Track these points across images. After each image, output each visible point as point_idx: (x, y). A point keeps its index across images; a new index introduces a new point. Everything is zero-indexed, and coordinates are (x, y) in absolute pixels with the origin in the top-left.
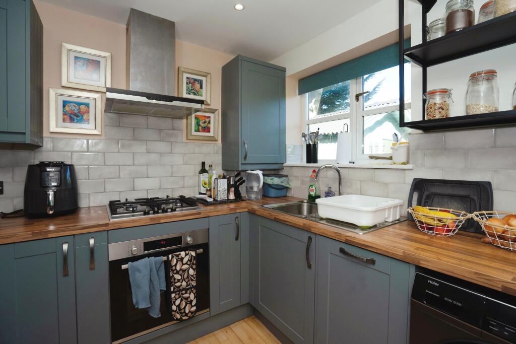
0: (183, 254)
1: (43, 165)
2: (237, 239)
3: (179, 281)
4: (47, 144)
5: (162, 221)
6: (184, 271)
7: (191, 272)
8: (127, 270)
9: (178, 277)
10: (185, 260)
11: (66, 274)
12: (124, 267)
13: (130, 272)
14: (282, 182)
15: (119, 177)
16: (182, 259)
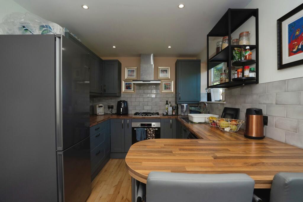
0: (151, 129)
1: (121, 101)
2: (171, 128)
3: (149, 137)
4: (122, 96)
5: (146, 118)
6: (151, 134)
7: (153, 135)
8: (135, 130)
9: (149, 135)
10: (152, 131)
11: (123, 128)
12: (135, 129)
13: (136, 131)
14: (195, 109)
15: (140, 105)
16: (151, 130)
